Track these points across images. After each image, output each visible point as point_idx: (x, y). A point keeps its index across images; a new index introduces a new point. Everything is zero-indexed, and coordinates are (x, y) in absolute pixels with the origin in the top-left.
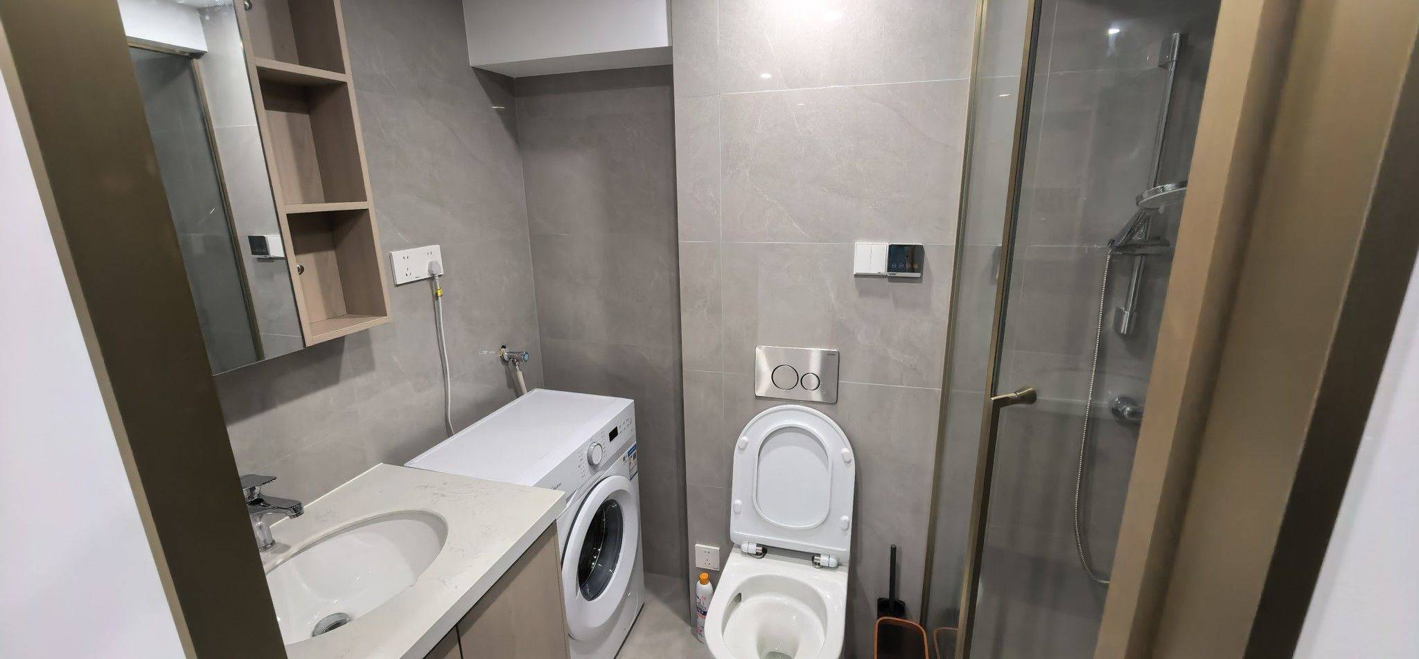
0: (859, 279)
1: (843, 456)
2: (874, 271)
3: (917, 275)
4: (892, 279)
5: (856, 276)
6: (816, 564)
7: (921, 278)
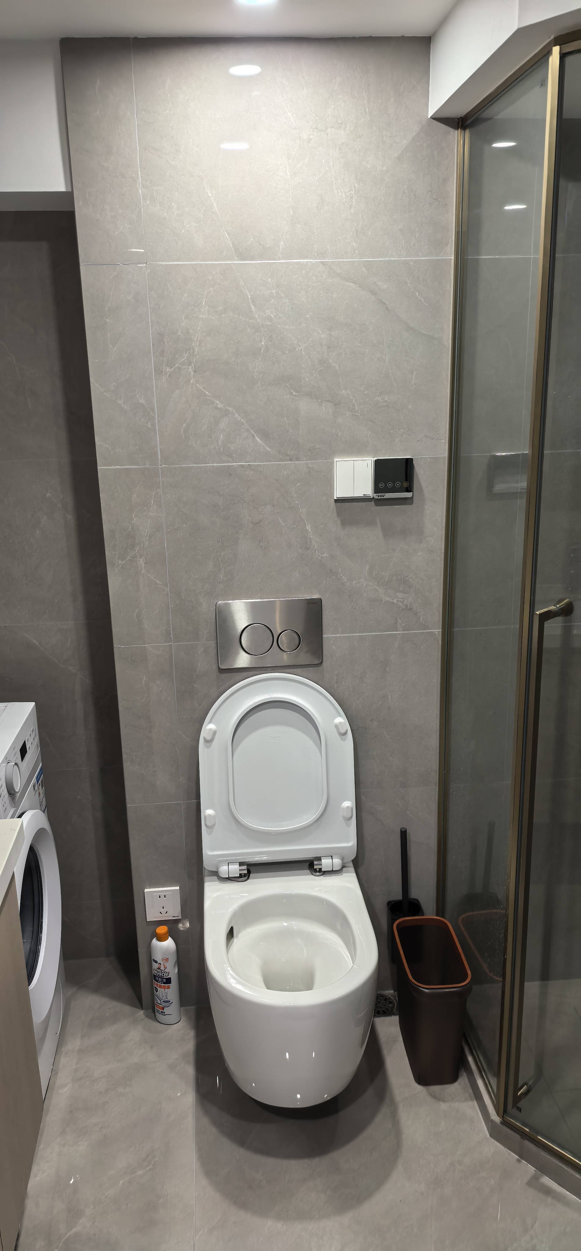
0: (338, 504)
1: (336, 726)
2: (359, 494)
3: (409, 495)
4: (379, 502)
5: (338, 501)
6: (315, 871)
7: (412, 498)
